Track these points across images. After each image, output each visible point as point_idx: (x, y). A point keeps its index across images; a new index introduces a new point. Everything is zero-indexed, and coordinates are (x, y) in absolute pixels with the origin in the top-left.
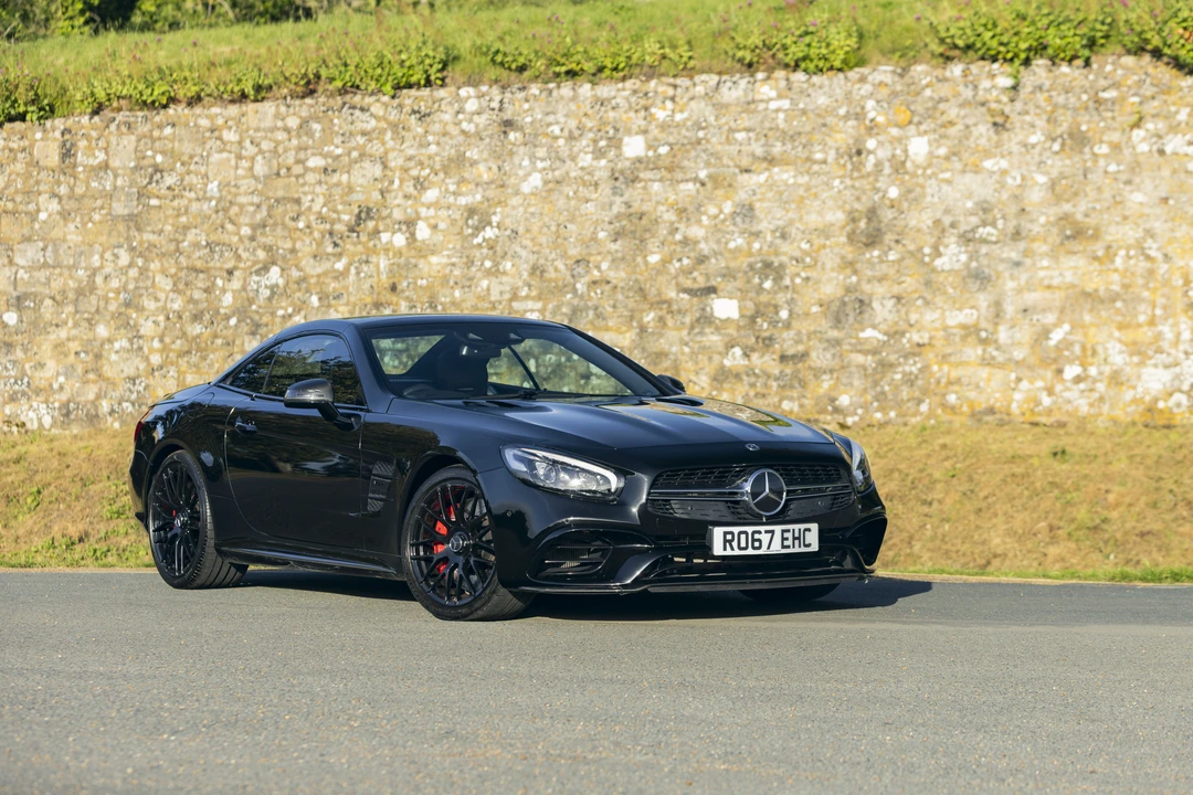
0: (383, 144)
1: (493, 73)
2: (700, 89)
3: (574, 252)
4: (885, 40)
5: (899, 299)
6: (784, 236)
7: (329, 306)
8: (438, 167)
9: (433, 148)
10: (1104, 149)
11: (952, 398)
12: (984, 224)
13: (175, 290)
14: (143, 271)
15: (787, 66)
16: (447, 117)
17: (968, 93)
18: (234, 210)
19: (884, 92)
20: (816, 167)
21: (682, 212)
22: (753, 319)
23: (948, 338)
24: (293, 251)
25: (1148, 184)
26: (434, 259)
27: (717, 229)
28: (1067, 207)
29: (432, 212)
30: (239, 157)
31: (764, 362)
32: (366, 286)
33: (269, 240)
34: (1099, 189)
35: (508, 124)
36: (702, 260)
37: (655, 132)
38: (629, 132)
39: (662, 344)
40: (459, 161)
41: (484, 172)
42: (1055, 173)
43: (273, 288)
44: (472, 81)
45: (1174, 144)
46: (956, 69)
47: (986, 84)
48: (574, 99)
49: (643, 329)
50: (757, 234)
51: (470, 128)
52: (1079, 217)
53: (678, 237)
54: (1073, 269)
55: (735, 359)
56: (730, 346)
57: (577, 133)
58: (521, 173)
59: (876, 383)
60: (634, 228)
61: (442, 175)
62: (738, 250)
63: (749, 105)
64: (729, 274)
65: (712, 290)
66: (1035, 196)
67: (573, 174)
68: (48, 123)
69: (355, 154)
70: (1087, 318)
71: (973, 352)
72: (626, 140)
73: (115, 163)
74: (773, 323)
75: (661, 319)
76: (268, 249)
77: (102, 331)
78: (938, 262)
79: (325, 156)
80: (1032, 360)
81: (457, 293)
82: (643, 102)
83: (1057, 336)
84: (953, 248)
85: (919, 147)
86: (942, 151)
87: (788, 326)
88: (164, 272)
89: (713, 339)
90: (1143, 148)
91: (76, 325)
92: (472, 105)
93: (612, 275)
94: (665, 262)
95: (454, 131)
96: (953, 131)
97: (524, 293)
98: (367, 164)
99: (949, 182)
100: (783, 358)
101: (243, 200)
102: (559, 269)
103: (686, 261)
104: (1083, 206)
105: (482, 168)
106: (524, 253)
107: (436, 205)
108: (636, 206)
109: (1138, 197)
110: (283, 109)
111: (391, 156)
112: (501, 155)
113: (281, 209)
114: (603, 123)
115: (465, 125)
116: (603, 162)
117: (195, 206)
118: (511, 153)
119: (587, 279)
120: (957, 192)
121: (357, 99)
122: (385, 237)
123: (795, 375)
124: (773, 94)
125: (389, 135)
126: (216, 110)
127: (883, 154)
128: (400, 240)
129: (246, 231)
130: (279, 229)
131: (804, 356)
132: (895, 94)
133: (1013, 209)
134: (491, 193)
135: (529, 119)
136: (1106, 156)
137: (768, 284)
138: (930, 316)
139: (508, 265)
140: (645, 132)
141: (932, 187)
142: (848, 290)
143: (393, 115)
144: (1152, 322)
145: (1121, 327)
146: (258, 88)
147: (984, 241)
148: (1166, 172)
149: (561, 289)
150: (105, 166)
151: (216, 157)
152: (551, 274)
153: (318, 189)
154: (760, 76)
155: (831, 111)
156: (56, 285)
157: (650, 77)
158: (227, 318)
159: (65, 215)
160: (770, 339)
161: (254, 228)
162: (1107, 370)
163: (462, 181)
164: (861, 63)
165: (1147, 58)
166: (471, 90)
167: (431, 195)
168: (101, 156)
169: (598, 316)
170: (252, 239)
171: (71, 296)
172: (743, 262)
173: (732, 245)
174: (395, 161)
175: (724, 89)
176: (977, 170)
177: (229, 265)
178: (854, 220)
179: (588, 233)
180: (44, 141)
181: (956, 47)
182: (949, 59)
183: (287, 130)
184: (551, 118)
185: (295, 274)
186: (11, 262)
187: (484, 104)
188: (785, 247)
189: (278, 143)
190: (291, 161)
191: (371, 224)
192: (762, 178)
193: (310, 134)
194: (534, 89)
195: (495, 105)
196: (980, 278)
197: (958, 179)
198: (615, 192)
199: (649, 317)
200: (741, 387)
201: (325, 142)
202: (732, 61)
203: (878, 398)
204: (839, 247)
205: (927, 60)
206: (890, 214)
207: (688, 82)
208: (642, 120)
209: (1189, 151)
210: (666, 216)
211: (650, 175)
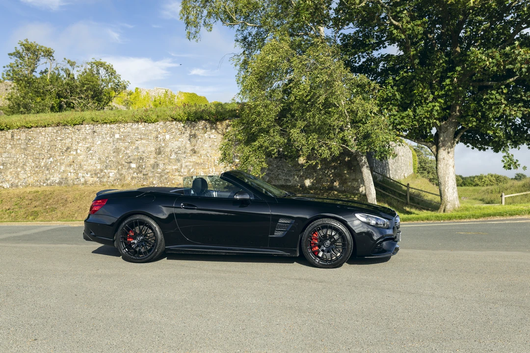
0: (72, 135)
1: (92, 122)
2: (129, 126)
3: (106, 155)
4: (162, 117)
5: (164, 164)
7: (62, 165)
8: (81, 139)
9: (81, 136)
10: (200, 137)
11: (173, 182)
12: (179, 150)
13: (33, 162)
14: (27, 158)
15: (144, 122)
16: (83, 130)
17: (176, 127)
18: (44, 147)
19: (161, 127)
20: (149, 140)
21: (126, 148)
22: (138, 168)
23: (173, 171)
24: (55, 155)
25: (208, 144)
26: (81, 157)
27: (132, 151)
28: (193, 148)
29: (80, 148)
30: (45, 137)
31: (140, 175)
32: (68, 161)
33: (50, 153)
34: (199, 144)
35: (94, 132)
36: (129, 157)
37: (121, 133)
38: (116, 133)
39: (122, 172)
40: (85, 138)
43: (51, 162)
44: (88, 124)
45: (212, 136)
46: (174, 122)
47: (179, 125)
48: (106, 127)
49: (119, 169)
50: (139, 152)
51: (88, 132)
52: (196, 149)
53: (125, 153)
54: (194, 158)
55: (135, 175)
56: (134, 172)
57: (107, 133)
58: (97, 141)
59: (160, 179)
60: (117, 151)
61: (82, 141)
63: (138, 129)
64: (134, 159)
65: (131, 162)
66: (188, 146)
67: (106, 141)
68: (9, 131)
69: (66, 137)
70: (197, 167)
71: (177, 174)
72: (116, 135)
73: (21, 138)
74: (142, 168)
75: (122, 167)
76: (50, 154)
77: (19, 170)
78: (171, 157)
79: (61, 137)
80: (187, 175)
81: (85, 163)
82: (119, 128)
83: (192, 170)
84: (174, 155)
85: (168, 137)
86: (172, 137)
87: (144, 169)
88: (31, 159)
89: (131, 171)
90: (207, 137)
91: (14, 168)
92: (88, 128)
93: (113, 159)
94: (123, 157)
95: (84, 133)
96: (173, 134)
97: (97, 163)
98: (68, 139)
100: (144, 175)
101: (45, 145)
102: (103, 158)
103: (126, 157)
104: (196, 147)
105: (89, 140)
106: (97, 155)
107: (81, 146)
108: (117, 147)
109: (206, 146)
110: (53, 129)
112: (93, 138)
113: (53, 147)
114: (111, 132)
115: (86, 132)
116: (112, 139)
117: (37, 146)
118: (95, 137)
119: (109, 160)
120: (175, 145)
121: (67, 127)
122: (72, 152)
123: (146, 178)
124: (142, 127)
125: (73, 133)
126: (40, 129)
127: (161, 138)
128: (74, 153)
129: (46, 151)
130: (52, 151)
131: (147, 174)
132: (163, 127)
133: (184, 148)
134: (91, 145)
135: (98, 131)
137: (141, 161)
138: (170, 167)
139: (94, 158)
140: (119, 133)
141: (170, 144)
142: (155, 162)
143: (73, 130)
144: (208, 168)
145: (203, 169)
146: (48, 125)
147: (179, 154)
148: (211, 141)
149: (104, 162)
150: (20, 139)
151: (40, 137)
152: (102, 159)
153: (59, 143)
154: (140, 123)
155: (152, 130)
156: (11, 161)
157: (120, 123)
158: (42, 167)
159: (12, 148)
160: (141, 171)
161: (48, 150)
163: (86, 142)
164: (157, 121)
165: (207, 121)
166: (88, 126)
167: (80, 145)
168: (19, 137)
169: (111, 167)
170: (47, 152)
171: (13, 163)
172: (137, 157)
173: (135, 154)
174: (74, 138)
175: (133, 126)
176: (178, 141)
177: (43, 157)
178: (156, 150)
179: (109, 152)
180: (8, 134)
181: (174, 119)
183: (54, 132)
184: (102, 131)
185: (55, 159)
186: (2, 157)
187: (90, 128)
188: (144, 154)
189: (52, 135)
190: (54, 138)
191: (69, 150)
192: (140, 142)
193: (58, 133)
194: (99, 125)
195: (92, 128)
196: (178, 160)
197: (174, 142)
198: (114, 144)
199: (120, 167)
200: (136, 180)
201: (61, 135)
202: (135, 121)
203: (161, 182)
204: (154, 155)
205: (169, 121)
206: (163, 149)
207: (127, 124)
208: (118, 131)
209: (215, 137)
210: (123, 149)
211: (120, 141)
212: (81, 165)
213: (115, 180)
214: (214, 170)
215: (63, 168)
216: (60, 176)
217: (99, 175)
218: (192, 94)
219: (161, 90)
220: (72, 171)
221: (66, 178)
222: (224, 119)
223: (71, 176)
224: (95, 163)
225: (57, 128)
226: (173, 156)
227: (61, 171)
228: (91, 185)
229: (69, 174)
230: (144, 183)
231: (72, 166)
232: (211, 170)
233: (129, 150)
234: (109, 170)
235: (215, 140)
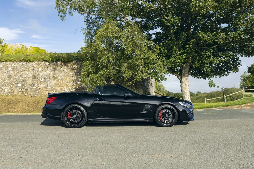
2: (17, 63)
3: (3, 79)
4: (37, 59)
5: (37, 84)
6: (26, 78)
10: (58, 70)
11: (43, 94)
12: (46, 77)
15: (26, 61)
17: (45, 64)
19: (36, 64)
20: (29, 71)
21: (15, 75)
22: (22, 86)
23: (42, 88)
27: (19, 77)
31: (24, 90)
36: (17, 80)
38: (9, 67)
39: (13, 88)
42: (53, 72)
46: (44, 62)
48: (3, 64)
50: (23, 78)
52: (56, 76)
53: (14, 78)
54: (55, 81)
55: (20, 90)
56: (20, 89)
57: (3, 67)
59: (35, 92)
60: (10, 77)
62: (21, 79)
63: (22, 65)
64: (20, 82)
65: (18, 83)
66: (51, 74)
67: (3, 71)
70: (56, 86)
71: (45, 89)
72: (9, 68)
74: (24, 86)
78: (42, 81)
80: (51, 90)
82: (11, 64)
83: (53, 88)
85: (40, 69)
86: (42, 70)
87: (26, 87)
89: (18, 88)
90: (62, 70)
93: (7, 81)
94: (13, 80)
96: (43, 68)
99: (43, 73)
100: (25, 90)
102: (1, 81)
103: (15, 80)
104: (56, 75)
108: (10, 75)
109: (61, 75)
114: (6, 66)
116: (6, 70)
119: (4, 82)
120: (44, 74)
123: (27, 92)
124: (25, 64)
127: (36, 70)
131: (28, 90)
133: (49, 76)
137: (24, 83)
138: (41, 86)
140: (11, 67)
141: (41, 73)
142: (32, 83)
144: (63, 86)
145: (59, 87)
147: (46, 79)
148: (64, 72)
149: (1, 83)
154: (23, 62)
155: (31, 66)
157: (12, 62)
160: (24, 88)
162: (58, 91)
164: (34, 61)
165: (62, 62)
172: (21, 80)
173: (20, 79)
175: (20, 63)
176: (45, 72)
178: (33, 76)
179: (4, 77)
182: (43, 61)
184: (1, 66)
192: (23, 72)
196: (46, 82)
198: (8, 73)
199: (11, 86)
200: (21, 93)
202: (20, 61)
203: (35, 94)
204: (31, 79)
205: (41, 61)
206: (37, 76)
207: (16, 62)
208: (11, 66)
209: (66, 70)
210: (13, 76)
211: (11, 71)
213: (8, 93)
214: (66, 88)
218: (38, 48)
219: (20, 45)
222: (72, 61)
226: (43, 80)
230: (26, 94)
232: (64, 88)
233: (17, 76)
234: (5, 87)
235: (66, 72)
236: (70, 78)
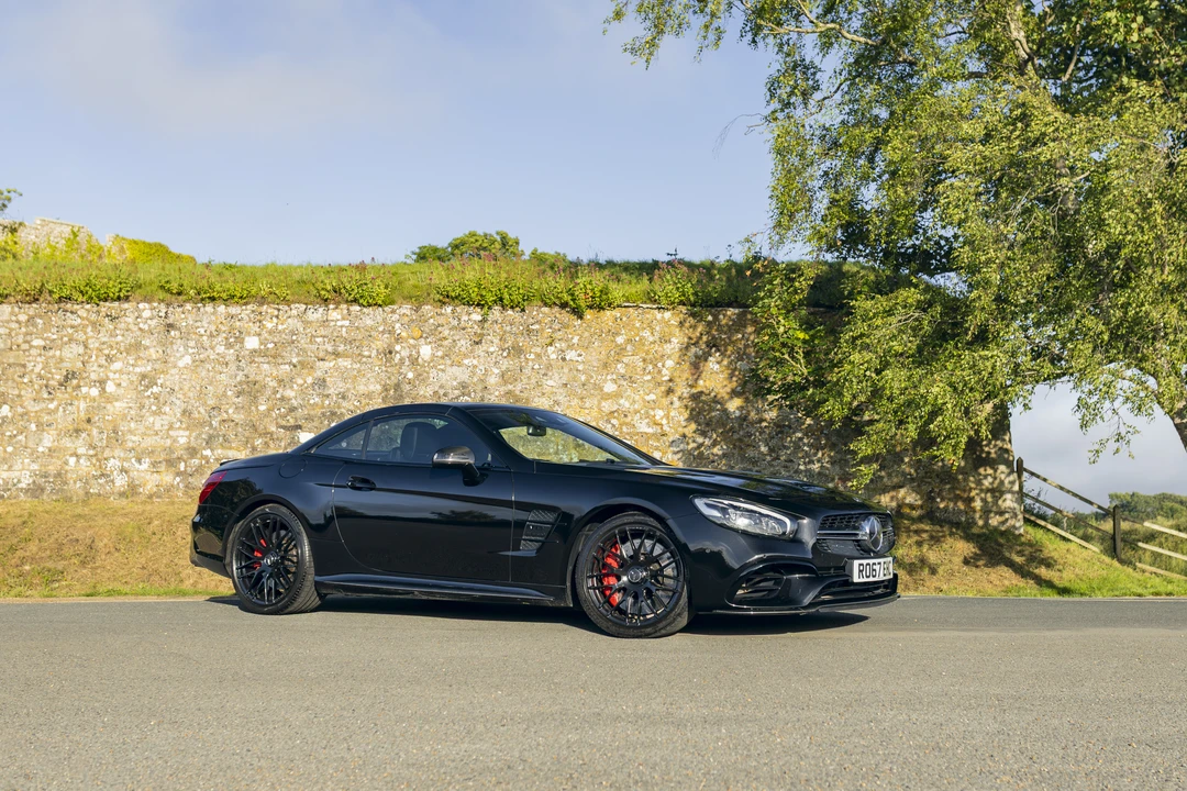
0: (85, 333)
1: (161, 294)
2: (294, 312)
3: (211, 402)
4: (406, 291)
6: (343, 398)
7: (43, 430)
8: (122, 349)
9: (120, 338)
10: (532, 356)
12: (463, 395)
15: (347, 301)
16: (130, 320)
17: (455, 323)
19: (406, 319)
20: (364, 359)
21: (281, 381)
24: (19, 396)
25: (556, 376)
26: (117, 404)
27: (303, 391)
28: (510, 387)
29: (117, 376)
32: (70, 419)
34: (529, 378)
35: (170, 326)
36: (293, 409)
37: (265, 335)
38: (249, 334)
40: (137, 346)
41: (152, 353)
42: (504, 368)
44: (147, 299)
45: (571, 355)
46: (449, 309)
47: (465, 318)
48: (214, 313)
49: (255, 448)
51: (146, 327)
52: (518, 393)
57: (215, 333)
58: (178, 355)
60: (250, 390)
61: (125, 354)
62: (316, 404)
63: (325, 322)
64: (309, 418)
65: (299, 427)
66: (492, 380)
67: (212, 357)
69: (66, 339)
72: (247, 339)
75: (266, 443)
79: (45, 339)
81: (133, 425)
82: (259, 317)
85: (426, 351)
86: (440, 354)
90: (554, 356)
92: (147, 314)
93: (235, 417)
94: (269, 410)
95: (134, 328)
96: (445, 343)
97: (177, 425)
98: (73, 345)
99: (443, 371)
102: (201, 412)
103: (283, 410)
104: (519, 387)
105: (152, 351)
106: (178, 402)
107: (121, 372)
108: (252, 377)
109: (550, 383)
110: (16, 309)
111: (90, 341)
112: (165, 344)
113: (12, 370)
114: (232, 328)
115: (141, 326)
116: (232, 351)
118: (172, 343)
119: (219, 418)
120: (448, 377)
121: (69, 306)
122: (84, 390)
124: (339, 317)
125: (89, 329)
127: (405, 353)
128: (95, 392)
130: (10, 383)
132: (412, 321)
133: (480, 387)
134: (157, 366)
135: (184, 324)
136: (533, 360)
139: (167, 409)
140: (259, 335)
141: (433, 373)
143: (93, 317)
148: (566, 370)
149: (202, 424)
152: (196, 415)
153: (39, 359)
154: (331, 306)
155: (374, 328)
157: (262, 304)
163: (139, 358)
164: (392, 303)
165: (557, 309)
166: (147, 305)
167: (117, 365)
172: (319, 412)
173: (312, 402)
174: (93, 344)
175: (309, 313)
176: (460, 365)
178: (386, 390)
179: (220, 392)
181: (448, 296)
182: (444, 303)
183: (18, 322)
184: (199, 324)
185: (20, 410)
187: (155, 313)
188: (345, 404)
189: (11, 330)
190: (20, 340)
191: (75, 382)
192: (332, 364)
193: (35, 325)
194: (188, 306)
195: (163, 314)
197: (449, 369)
198: (239, 368)
199: (258, 441)
201: (45, 330)
202: (314, 297)
205: (431, 303)
206: (408, 387)
207: (286, 308)
208: (257, 329)
209: (579, 359)
210: (271, 384)
211: (261, 359)
212: (115, 432)
215: (48, 440)
216: (35, 467)
217: (182, 466)
219: (58, 229)
220: (81, 451)
221: (59, 475)
222: (611, 306)
223: (79, 466)
224: (171, 427)
225: (33, 309)
227: (41, 449)
228: (150, 497)
229: (72, 460)
231: (84, 435)
233: (292, 387)
234: (219, 451)
235: (580, 368)
236: (603, 404)
